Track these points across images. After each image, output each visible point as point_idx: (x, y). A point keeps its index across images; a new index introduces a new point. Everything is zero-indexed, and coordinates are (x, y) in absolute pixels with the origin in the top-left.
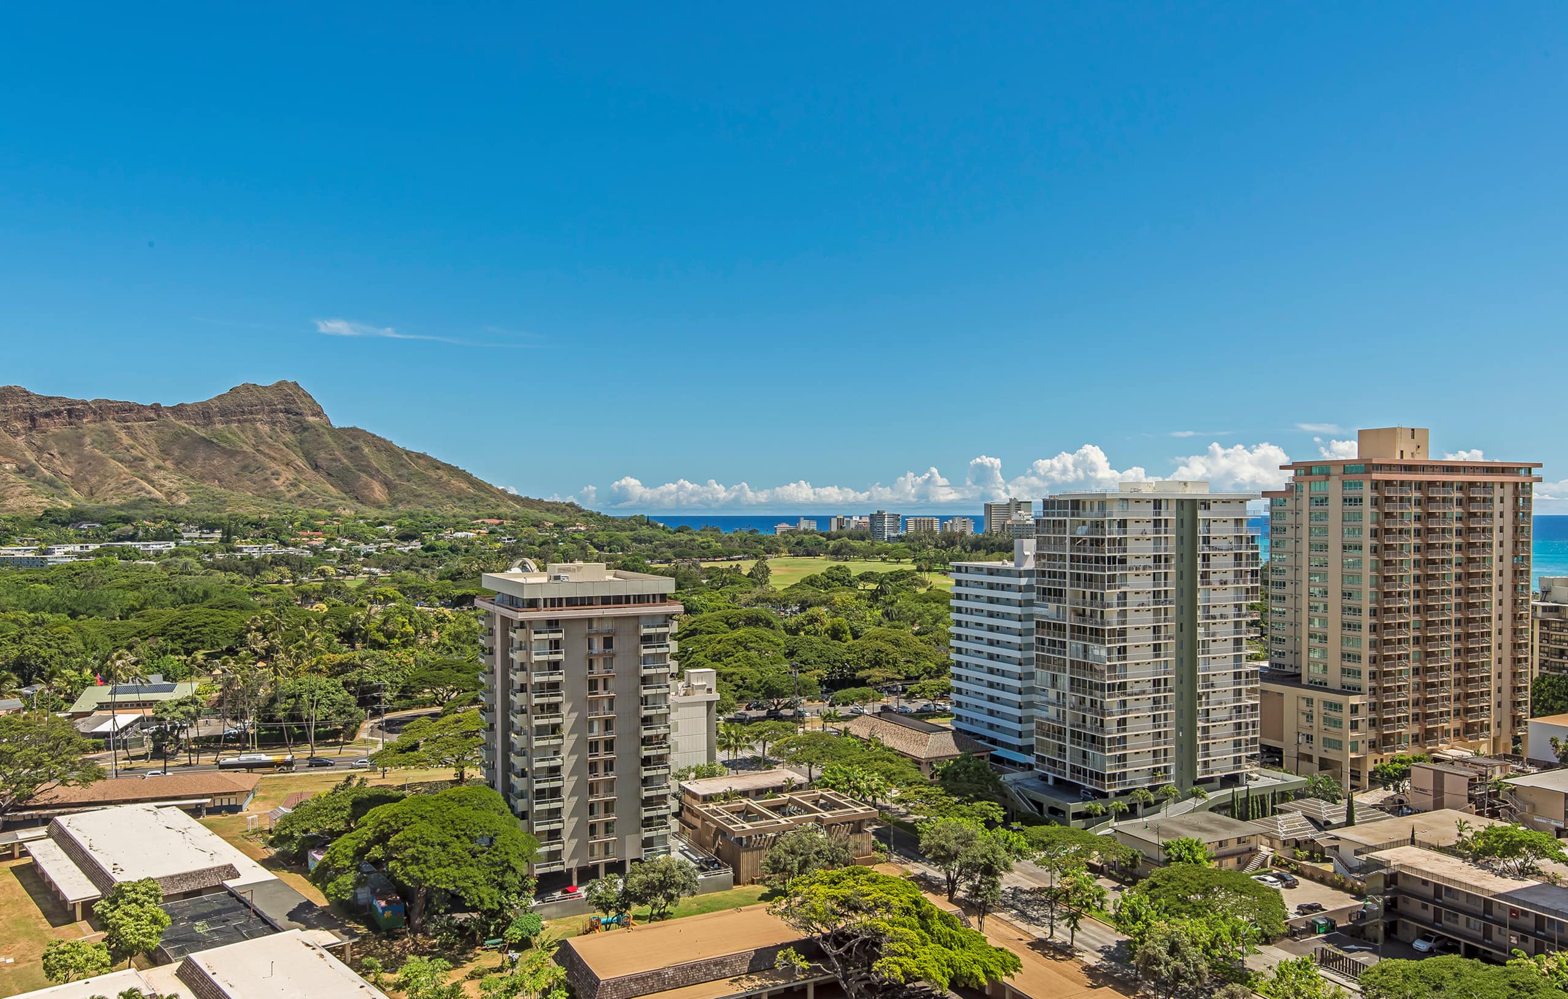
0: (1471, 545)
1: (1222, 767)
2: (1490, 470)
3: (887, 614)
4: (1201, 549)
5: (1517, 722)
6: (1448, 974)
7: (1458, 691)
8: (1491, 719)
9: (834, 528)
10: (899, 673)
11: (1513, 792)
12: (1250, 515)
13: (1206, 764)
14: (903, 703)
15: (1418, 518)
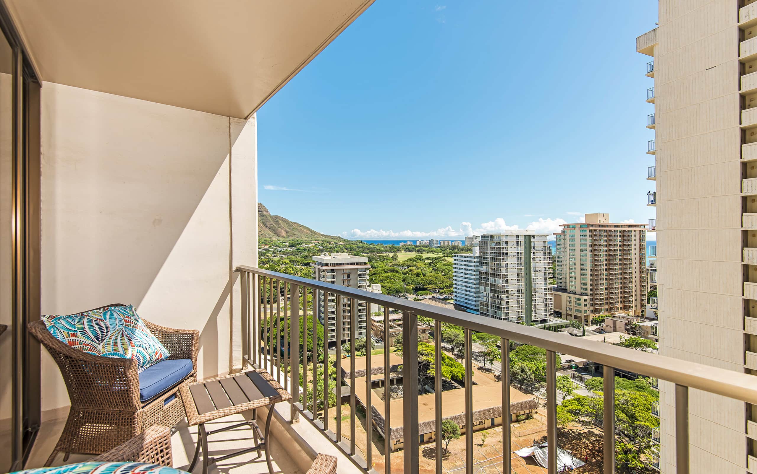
0: (624, 250)
1: (541, 317)
2: (630, 226)
3: (434, 269)
4: (532, 250)
5: (642, 305)
7: (621, 295)
8: (633, 304)
9: (418, 244)
10: (437, 287)
11: (640, 327)
12: (548, 240)
13: (535, 316)
14: (438, 295)
15: (606, 241)
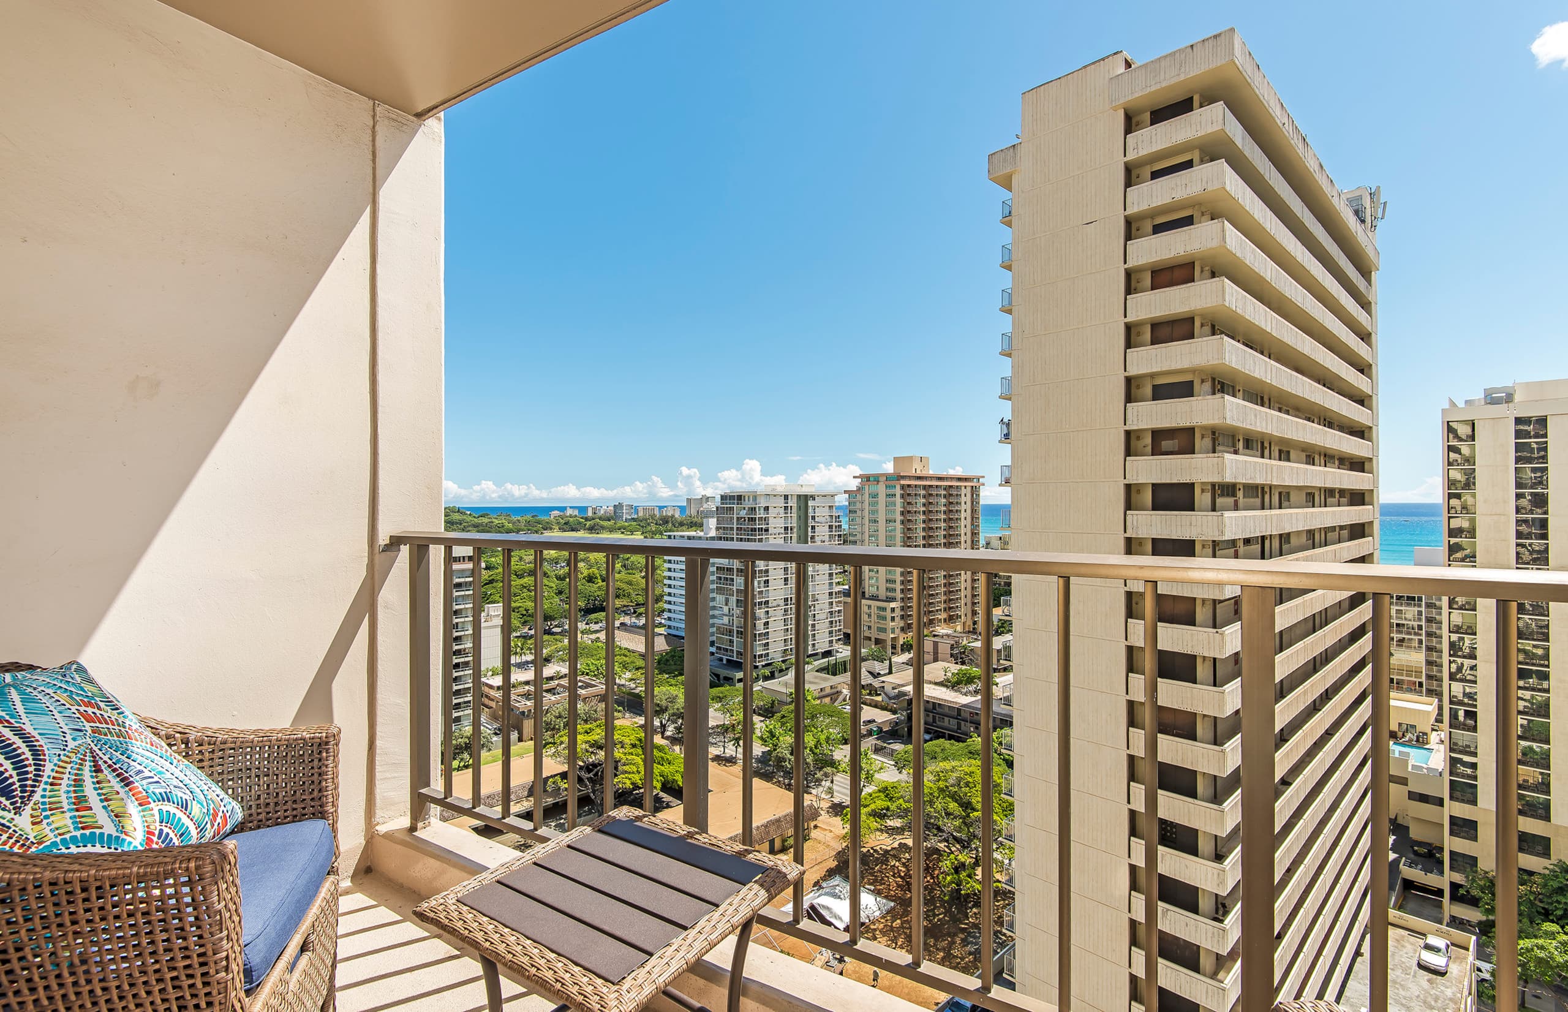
0: (951, 519)
1: (822, 647)
3: (624, 566)
4: (811, 523)
5: (974, 613)
6: (938, 750)
7: (945, 598)
8: (962, 612)
9: (590, 514)
10: (631, 602)
11: (971, 650)
12: (837, 504)
13: (814, 645)
14: (634, 620)
15: (924, 505)
